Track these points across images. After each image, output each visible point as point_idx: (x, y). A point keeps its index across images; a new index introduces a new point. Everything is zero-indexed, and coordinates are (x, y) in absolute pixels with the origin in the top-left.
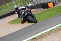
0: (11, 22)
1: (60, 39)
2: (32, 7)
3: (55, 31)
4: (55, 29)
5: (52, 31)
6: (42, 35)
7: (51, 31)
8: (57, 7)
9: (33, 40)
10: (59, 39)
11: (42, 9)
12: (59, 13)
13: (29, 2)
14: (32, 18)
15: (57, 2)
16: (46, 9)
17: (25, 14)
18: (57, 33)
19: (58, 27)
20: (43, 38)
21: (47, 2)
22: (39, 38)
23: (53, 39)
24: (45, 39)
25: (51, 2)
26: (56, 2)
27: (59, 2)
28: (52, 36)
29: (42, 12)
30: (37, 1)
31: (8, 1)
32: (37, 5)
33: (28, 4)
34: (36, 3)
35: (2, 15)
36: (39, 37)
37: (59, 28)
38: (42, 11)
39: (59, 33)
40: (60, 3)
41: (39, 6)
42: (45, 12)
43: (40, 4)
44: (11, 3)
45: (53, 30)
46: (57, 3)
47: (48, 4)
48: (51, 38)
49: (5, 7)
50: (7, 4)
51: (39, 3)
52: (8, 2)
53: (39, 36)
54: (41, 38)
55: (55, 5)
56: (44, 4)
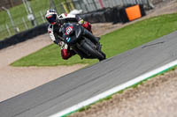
0: (18, 63)
1: (160, 108)
3: (148, 86)
4: (145, 80)
5: (139, 86)
6: (108, 98)
7: (135, 86)
8: (152, 18)
9: (84, 113)
10: (157, 108)
11: (109, 24)
12: (157, 37)
13: (71, 4)
15: (151, 5)
16: (119, 26)
18: (152, 93)
19: (156, 75)
20: (113, 108)
21: (122, 5)
22: (100, 107)
23: (141, 108)
24: (117, 110)
25: (135, 5)
26: (148, 4)
27: (158, 5)
28: (138, 101)
29: (107, 34)
30: (94, 3)
31: (10, 3)
33: (69, 11)
34: (92, 8)
36: (101, 104)
37: (158, 77)
38: (108, 31)
39: (158, 93)
40: (160, 7)
41: (99, 15)
42: (116, 32)
43: (104, 9)
44: (18, 7)
45: (141, 83)
46: (152, 8)
47: (127, 10)
48: (135, 108)
49: (3, 19)
50: (8, 11)
51: (100, 7)
52: (9, 5)
53: (101, 101)
54: (106, 106)
55: (147, 12)
56: (115, 9)
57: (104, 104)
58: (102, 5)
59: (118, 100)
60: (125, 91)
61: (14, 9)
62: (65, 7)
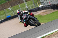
2: (43, 8)
6: (52, 34)
11: (52, 10)
13: (40, 3)
14: (33, 21)
16: (56, 10)
17: (26, 18)
20: (53, 37)
32: (47, 6)
33: (39, 5)
35: (14, 15)
38: (52, 12)
43: (51, 5)
44: (22, 4)
49: (17, 8)
50: (19, 5)
51: (49, 4)
56: (54, 5)
57: (50, 36)
58: (50, 3)
59: (55, 34)
60: (57, 32)
61: (21, 4)
62: (38, 4)
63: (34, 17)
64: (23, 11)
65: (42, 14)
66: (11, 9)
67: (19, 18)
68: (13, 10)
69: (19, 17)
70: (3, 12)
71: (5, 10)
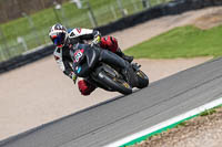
63: (120, 54)
64: (75, 31)
65: (200, 25)
66: (83, 5)
67: (57, 58)
68: (89, 9)
69: (60, 55)
70: (53, 14)
71: (58, 7)
